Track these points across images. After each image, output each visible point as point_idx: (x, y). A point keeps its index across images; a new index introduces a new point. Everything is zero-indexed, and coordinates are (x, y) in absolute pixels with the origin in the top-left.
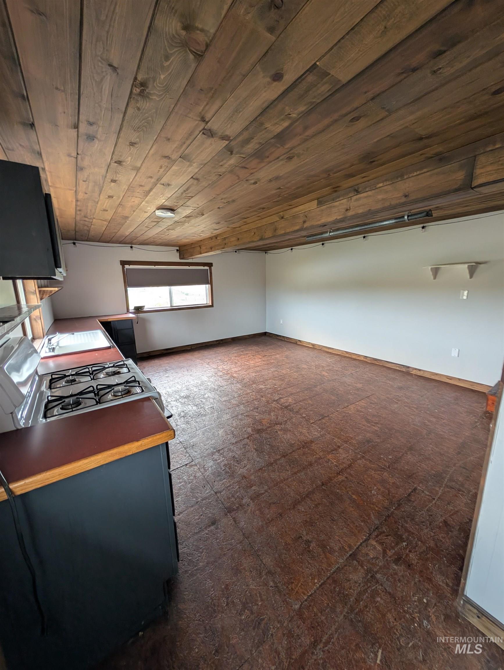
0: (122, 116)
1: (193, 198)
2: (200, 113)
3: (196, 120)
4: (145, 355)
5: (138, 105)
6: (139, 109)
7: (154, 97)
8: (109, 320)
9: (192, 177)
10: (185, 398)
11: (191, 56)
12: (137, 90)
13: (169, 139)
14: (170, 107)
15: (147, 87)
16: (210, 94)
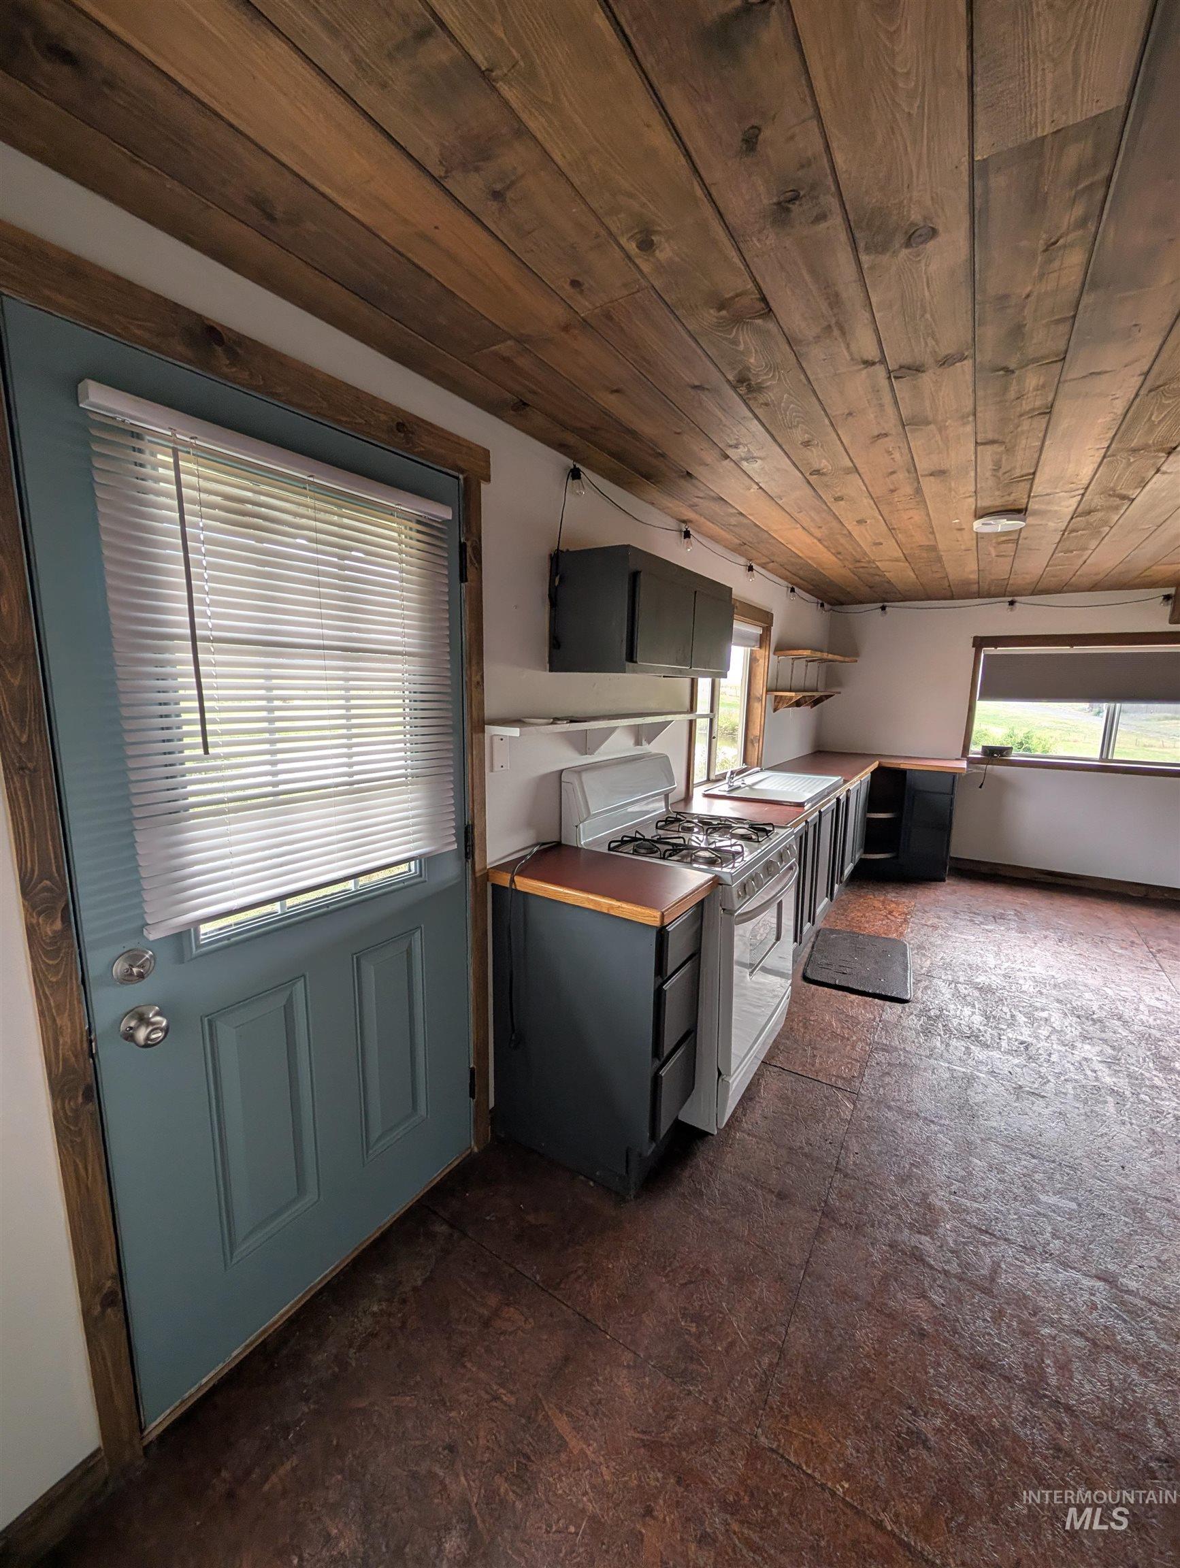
0: (756, 422)
1: (1038, 474)
2: (852, 359)
3: (860, 370)
4: (984, 869)
5: (761, 401)
6: (767, 405)
7: (768, 384)
8: (902, 766)
9: (976, 443)
10: (980, 989)
11: (759, 322)
12: (743, 390)
13: (850, 414)
14: (801, 380)
15: (749, 380)
16: (836, 332)
